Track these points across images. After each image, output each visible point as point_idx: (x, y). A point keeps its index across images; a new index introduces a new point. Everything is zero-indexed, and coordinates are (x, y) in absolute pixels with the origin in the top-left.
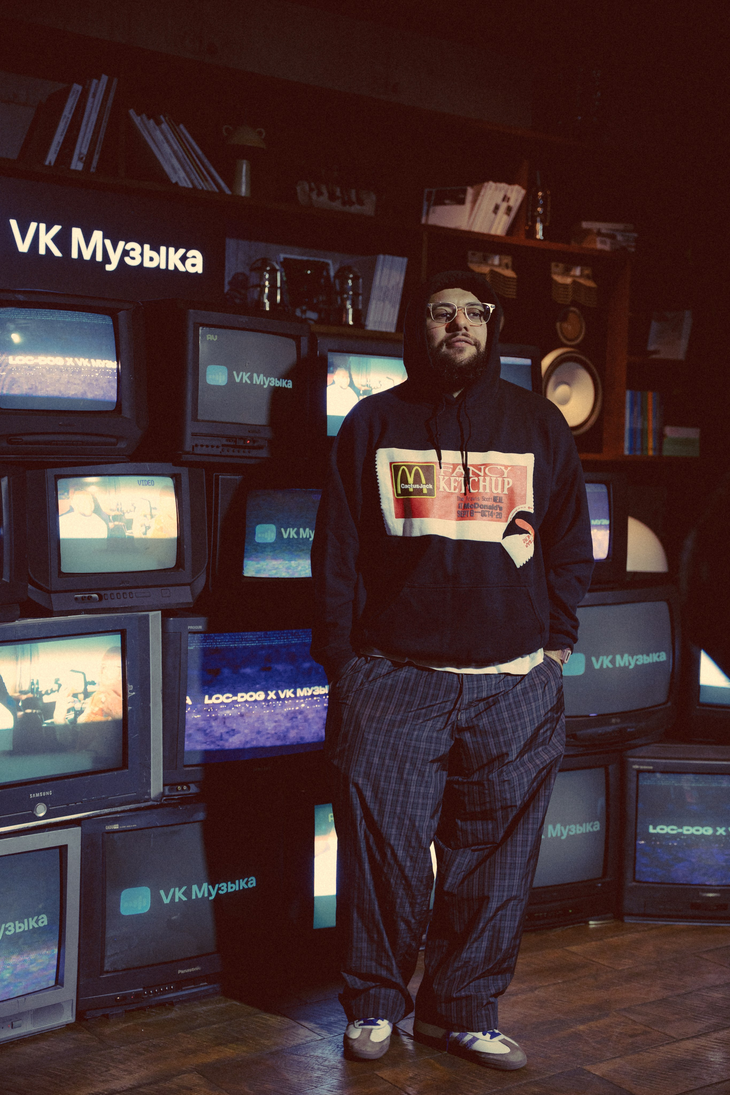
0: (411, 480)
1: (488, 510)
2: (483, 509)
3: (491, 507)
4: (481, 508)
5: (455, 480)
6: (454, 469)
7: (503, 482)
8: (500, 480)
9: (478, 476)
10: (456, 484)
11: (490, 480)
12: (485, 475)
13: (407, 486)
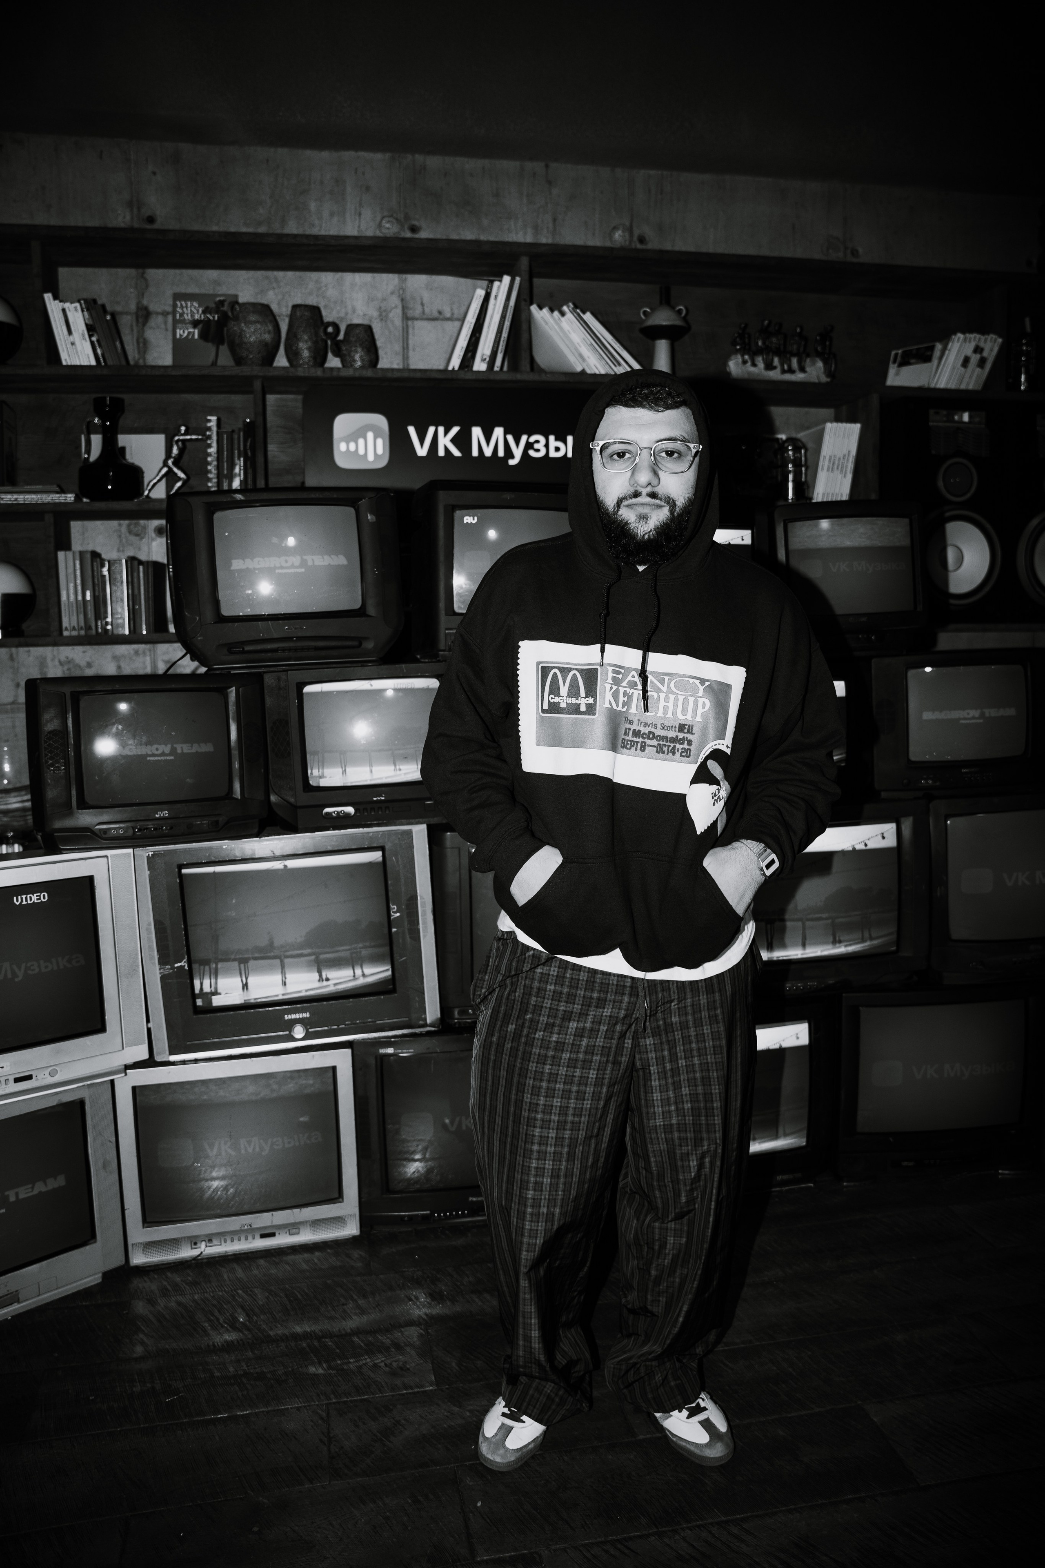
0: (564, 690)
1: (668, 744)
2: (661, 742)
3: (674, 740)
4: (657, 740)
5: (625, 692)
6: (625, 676)
7: (696, 703)
8: (691, 699)
9: (659, 691)
10: (626, 699)
11: (676, 699)
12: (670, 691)
13: (557, 699)
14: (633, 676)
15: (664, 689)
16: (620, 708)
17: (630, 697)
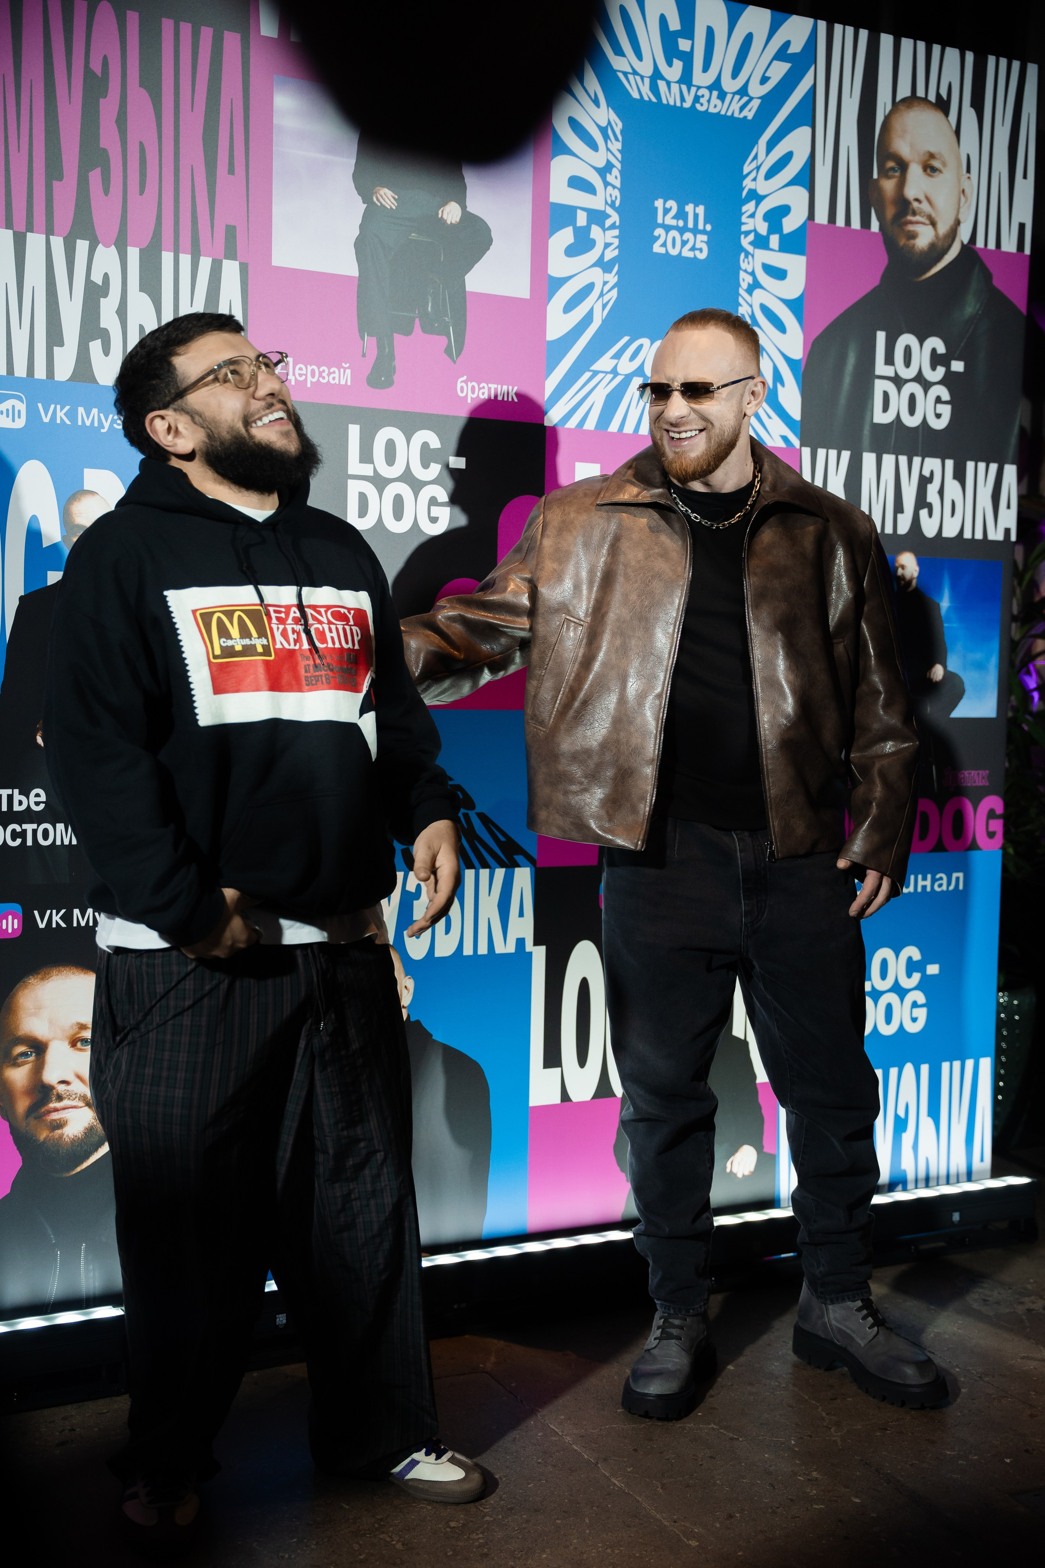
0: (235, 631)
5: (293, 629)
6: (287, 614)
7: (351, 630)
8: (347, 628)
9: (320, 622)
10: (295, 636)
11: (337, 629)
12: (330, 623)
13: (230, 643)
14: (295, 612)
15: (324, 620)
16: (292, 647)
17: (298, 634)
